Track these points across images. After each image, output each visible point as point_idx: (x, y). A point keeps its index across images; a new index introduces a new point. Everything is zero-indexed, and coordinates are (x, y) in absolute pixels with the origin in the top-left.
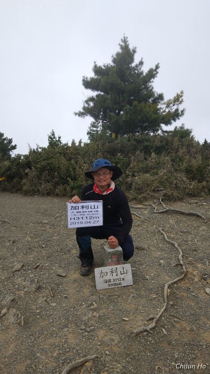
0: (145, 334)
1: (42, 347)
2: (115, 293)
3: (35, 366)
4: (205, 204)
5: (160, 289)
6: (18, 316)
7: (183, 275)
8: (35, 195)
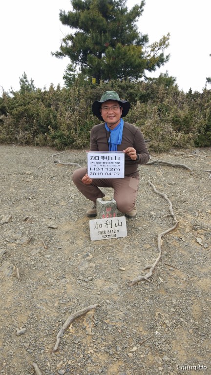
0: (143, 282)
1: (41, 298)
2: (109, 245)
3: (37, 316)
4: (190, 155)
5: (153, 239)
6: (12, 268)
7: (175, 226)
8: (12, 144)
